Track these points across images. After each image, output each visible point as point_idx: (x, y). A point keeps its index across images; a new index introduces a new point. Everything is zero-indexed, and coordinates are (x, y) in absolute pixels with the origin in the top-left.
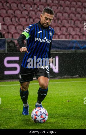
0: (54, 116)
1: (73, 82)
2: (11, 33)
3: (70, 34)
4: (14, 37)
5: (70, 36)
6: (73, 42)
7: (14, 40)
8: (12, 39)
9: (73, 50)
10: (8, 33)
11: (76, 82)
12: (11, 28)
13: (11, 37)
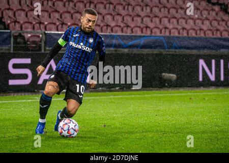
0: (82, 148)
1: (112, 97)
2: (19, 22)
3: (108, 26)
4: (23, 29)
5: (107, 28)
6: (113, 37)
7: (23, 33)
8: (21, 32)
9: (112, 49)
10: (15, 22)
11: (116, 97)
12: (20, 15)
13: (19, 29)
